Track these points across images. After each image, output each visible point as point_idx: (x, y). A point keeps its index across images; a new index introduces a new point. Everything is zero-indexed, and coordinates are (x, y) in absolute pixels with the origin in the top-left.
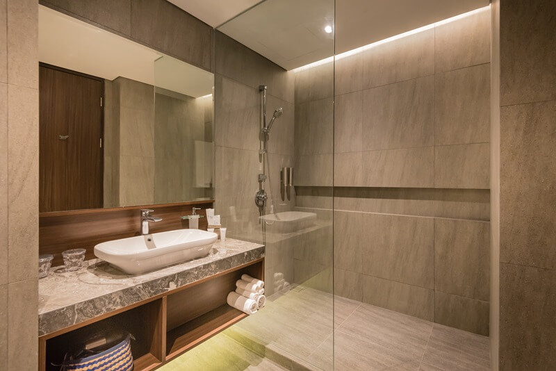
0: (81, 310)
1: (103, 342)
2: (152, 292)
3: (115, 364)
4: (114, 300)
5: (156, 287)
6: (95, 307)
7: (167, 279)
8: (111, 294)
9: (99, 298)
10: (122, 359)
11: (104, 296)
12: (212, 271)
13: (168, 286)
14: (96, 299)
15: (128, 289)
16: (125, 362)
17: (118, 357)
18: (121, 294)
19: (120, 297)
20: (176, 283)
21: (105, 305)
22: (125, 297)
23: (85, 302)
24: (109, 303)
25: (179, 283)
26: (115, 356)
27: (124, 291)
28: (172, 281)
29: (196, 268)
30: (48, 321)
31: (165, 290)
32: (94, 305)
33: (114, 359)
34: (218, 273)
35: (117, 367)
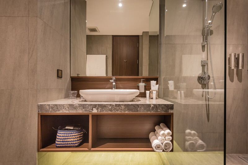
0: (52, 108)
1: (72, 128)
2: (83, 110)
3: (69, 138)
4: (65, 107)
5: (85, 108)
6: (57, 108)
7: (92, 106)
8: (64, 105)
9: (59, 105)
10: (73, 138)
11: (61, 104)
12: (122, 110)
13: (92, 110)
14: (58, 104)
15: (71, 105)
16: (74, 140)
17: (71, 136)
18: (68, 106)
19: (68, 107)
20: (97, 109)
21: (61, 109)
22: (70, 108)
23: (54, 105)
24: (63, 108)
25: (99, 110)
26: (69, 135)
27: (69, 105)
28: (95, 107)
29: (110, 104)
30: (41, 107)
31: (90, 111)
32: (57, 107)
33: (68, 136)
34: (127, 112)
35: (70, 141)
